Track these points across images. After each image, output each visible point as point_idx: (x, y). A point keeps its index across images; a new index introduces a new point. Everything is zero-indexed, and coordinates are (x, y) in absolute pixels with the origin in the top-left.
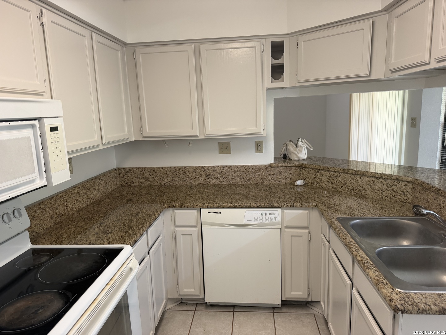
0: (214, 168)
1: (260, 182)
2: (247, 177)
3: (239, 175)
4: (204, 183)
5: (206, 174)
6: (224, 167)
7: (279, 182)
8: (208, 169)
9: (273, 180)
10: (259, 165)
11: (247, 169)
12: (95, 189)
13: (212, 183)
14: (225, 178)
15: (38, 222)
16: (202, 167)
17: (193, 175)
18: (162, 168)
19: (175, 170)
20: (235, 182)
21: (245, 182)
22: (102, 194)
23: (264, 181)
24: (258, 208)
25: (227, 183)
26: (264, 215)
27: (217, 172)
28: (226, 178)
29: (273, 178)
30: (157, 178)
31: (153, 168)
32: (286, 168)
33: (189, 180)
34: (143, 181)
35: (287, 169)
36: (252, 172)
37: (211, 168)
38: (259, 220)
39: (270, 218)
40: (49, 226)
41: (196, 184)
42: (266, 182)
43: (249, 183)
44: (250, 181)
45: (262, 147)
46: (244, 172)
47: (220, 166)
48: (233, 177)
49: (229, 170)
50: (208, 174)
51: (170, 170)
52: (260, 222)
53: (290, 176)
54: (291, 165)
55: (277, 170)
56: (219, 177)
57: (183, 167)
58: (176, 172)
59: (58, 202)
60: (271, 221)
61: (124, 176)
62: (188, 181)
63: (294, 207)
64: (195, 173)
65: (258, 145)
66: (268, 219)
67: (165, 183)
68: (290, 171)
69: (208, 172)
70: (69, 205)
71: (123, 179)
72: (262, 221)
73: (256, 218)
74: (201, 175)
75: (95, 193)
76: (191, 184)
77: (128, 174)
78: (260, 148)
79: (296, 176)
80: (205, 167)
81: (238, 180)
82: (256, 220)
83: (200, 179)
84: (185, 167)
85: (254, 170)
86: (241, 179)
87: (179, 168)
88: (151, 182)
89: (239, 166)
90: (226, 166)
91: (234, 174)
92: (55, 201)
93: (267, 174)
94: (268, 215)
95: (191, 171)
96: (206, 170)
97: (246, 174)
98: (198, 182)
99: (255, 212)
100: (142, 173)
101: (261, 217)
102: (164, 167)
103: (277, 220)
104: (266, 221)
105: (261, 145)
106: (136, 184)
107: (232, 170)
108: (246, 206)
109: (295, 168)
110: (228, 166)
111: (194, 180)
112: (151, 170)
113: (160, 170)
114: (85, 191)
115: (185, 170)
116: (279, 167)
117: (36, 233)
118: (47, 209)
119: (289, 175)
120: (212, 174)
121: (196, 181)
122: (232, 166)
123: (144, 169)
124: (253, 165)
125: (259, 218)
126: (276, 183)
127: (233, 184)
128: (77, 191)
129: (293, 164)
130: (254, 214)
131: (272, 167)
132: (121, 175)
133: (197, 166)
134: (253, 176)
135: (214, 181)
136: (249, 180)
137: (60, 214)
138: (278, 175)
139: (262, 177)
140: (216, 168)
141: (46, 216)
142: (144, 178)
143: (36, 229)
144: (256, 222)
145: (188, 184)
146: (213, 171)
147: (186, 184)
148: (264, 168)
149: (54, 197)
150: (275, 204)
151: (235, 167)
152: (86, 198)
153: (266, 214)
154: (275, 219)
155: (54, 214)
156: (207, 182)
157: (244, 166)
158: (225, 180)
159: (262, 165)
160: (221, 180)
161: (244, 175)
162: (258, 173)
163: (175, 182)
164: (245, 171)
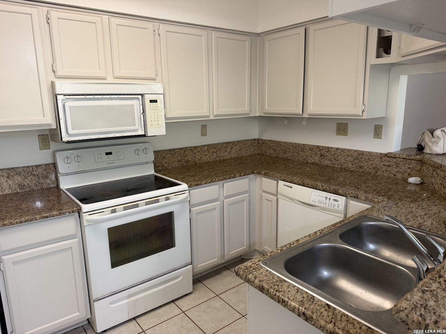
0: (328, 149)
1: (373, 171)
2: (359, 164)
3: (351, 159)
4: (318, 162)
5: (321, 154)
6: (337, 149)
7: (395, 175)
8: (323, 149)
9: (388, 171)
10: (374, 152)
11: (360, 155)
12: (226, 151)
13: (325, 164)
14: (337, 160)
15: (167, 161)
16: (318, 146)
17: (310, 153)
18: (286, 143)
19: (296, 146)
20: (347, 167)
21: (357, 168)
22: (233, 155)
23: (378, 171)
24: (323, 191)
25: (339, 166)
26: (328, 199)
27: (331, 154)
28: (339, 162)
29: (387, 170)
30: (282, 151)
31: (280, 142)
32: (404, 160)
33: (305, 157)
34: (272, 152)
35: (405, 162)
36: (365, 158)
37: (326, 149)
38: (322, 203)
39: (333, 204)
40: (177, 166)
41: (312, 162)
42: (379, 173)
43: (361, 170)
44: (362, 169)
45: (381, 132)
46: (356, 158)
47: (334, 148)
48: (345, 162)
49: (342, 153)
50: (322, 154)
51: (292, 146)
52: (323, 205)
53: (409, 171)
54: (410, 158)
55: (394, 161)
56: (332, 159)
57: (302, 144)
58: (296, 148)
59: (187, 152)
60: (334, 207)
61: (261, 146)
62: (304, 159)
63: (358, 199)
64: (311, 152)
65: (377, 130)
66: (331, 205)
67: (287, 157)
68: (409, 164)
69: (322, 152)
70: (197, 156)
71: (260, 148)
72: (325, 205)
73: (320, 201)
74: (316, 154)
75: (226, 154)
76: (306, 161)
77: (264, 145)
78: (378, 133)
79: (416, 173)
80: (320, 146)
81: (350, 165)
82: (320, 203)
83: (315, 158)
84: (304, 145)
85: (368, 158)
86: (353, 164)
87: (299, 145)
88: (277, 154)
89: (352, 150)
90: (340, 149)
91: (347, 159)
92: (184, 151)
93: (382, 164)
94: (331, 201)
95: (308, 149)
96: (321, 150)
97: (359, 160)
98: (313, 161)
99: (320, 194)
100: (272, 145)
101: (325, 201)
102: (288, 142)
103: (340, 208)
104: (329, 206)
105: (380, 130)
106: (268, 154)
107: (345, 154)
108: (313, 187)
109: (415, 162)
110: (342, 149)
111: (310, 158)
112: (278, 143)
113: (285, 144)
114: (215, 150)
115: (303, 147)
116: (396, 158)
117: (165, 167)
118: (176, 155)
119: (407, 170)
120: (326, 154)
121: (311, 159)
122: (345, 149)
123: (274, 142)
124: (367, 152)
125: (322, 201)
126: (391, 176)
127: (345, 169)
128: (206, 148)
129: (413, 157)
130: (319, 196)
131: (388, 157)
132: (259, 145)
133: (313, 145)
134: (366, 164)
135: (327, 162)
136: (361, 167)
137: (188, 161)
138: (394, 167)
139: (376, 166)
140: (330, 150)
141: (175, 159)
142: (273, 150)
143: (165, 165)
144: (320, 205)
145: (304, 161)
146: (327, 152)
147: (303, 161)
148: (379, 157)
149: (184, 149)
150: (340, 191)
151: (349, 150)
152: (216, 155)
153: (330, 199)
154: (338, 207)
155: (182, 159)
156: (321, 162)
157: (358, 151)
158: (337, 163)
159: (377, 153)
160: (334, 163)
161: (357, 161)
162: (371, 161)
163: (294, 157)
164: (358, 156)
